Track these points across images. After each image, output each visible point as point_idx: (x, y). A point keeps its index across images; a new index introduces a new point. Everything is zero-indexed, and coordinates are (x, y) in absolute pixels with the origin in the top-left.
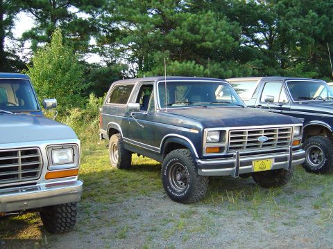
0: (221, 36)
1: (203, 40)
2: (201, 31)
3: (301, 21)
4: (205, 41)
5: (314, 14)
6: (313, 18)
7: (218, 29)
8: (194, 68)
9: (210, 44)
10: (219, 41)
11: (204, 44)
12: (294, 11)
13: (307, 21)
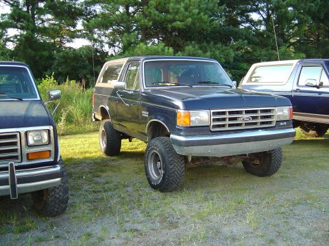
0: (194, 14)
2: (170, 10)
4: (176, 21)
7: (191, 7)
10: (190, 20)
11: (174, 24)
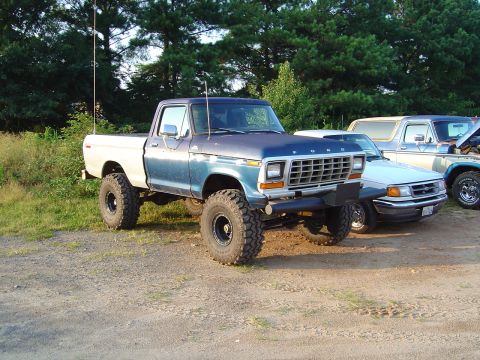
1: (367, 67)
3: (451, 41)
5: (464, 32)
6: (464, 37)
9: (376, 71)
12: (440, 28)
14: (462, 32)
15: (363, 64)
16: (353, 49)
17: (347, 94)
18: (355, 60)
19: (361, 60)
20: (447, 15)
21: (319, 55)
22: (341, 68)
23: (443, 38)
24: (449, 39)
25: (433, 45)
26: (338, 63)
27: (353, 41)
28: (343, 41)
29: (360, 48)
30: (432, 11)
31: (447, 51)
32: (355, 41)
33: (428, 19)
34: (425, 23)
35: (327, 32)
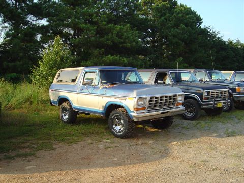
1: (124, 42)
2: (123, 37)
3: (176, 31)
4: (126, 43)
5: (184, 26)
6: (183, 29)
8: (120, 60)
9: (129, 45)
11: (125, 45)
12: (171, 24)
13: (179, 31)
14: (182, 26)
15: (122, 40)
16: (116, 32)
17: (111, 58)
18: (117, 38)
19: (121, 38)
20: (175, 17)
21: (96, 35)
22: (110, 42)
23: (172, 29)
24: (176, 30)
25: (167, 33)
26: (108, 40)
27: (117, 28)
28: (111, 27)
29: (121, 32)
30: (167, 15)
31: (174, 36)
32: (118, 28)
33: (165, 19)
34: (163, 21)
35: (102, 22)
